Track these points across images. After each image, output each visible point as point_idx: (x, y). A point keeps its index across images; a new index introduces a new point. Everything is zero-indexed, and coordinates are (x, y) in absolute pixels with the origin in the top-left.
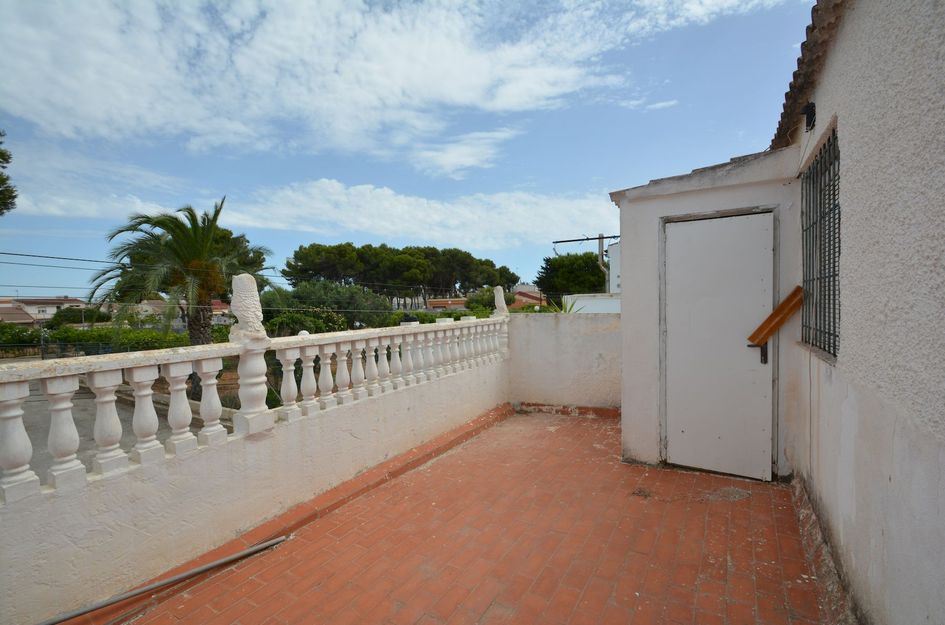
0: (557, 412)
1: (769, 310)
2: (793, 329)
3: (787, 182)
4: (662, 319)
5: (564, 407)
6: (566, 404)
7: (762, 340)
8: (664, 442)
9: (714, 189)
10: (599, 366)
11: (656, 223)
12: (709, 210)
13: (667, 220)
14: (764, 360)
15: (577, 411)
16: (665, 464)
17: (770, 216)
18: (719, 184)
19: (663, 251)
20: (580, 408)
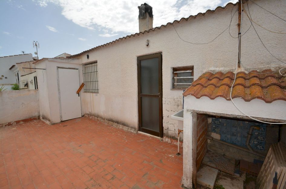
0: (6, 126)
1: (79, 87)
2: (82, 90)
3: (80, 65)
4: (59, 89)
5: (9, 123)
6: (9, 122)
7: (78, 93)
8: (61, 117)
9: (68, 63)
10: (22, 107)
11: (56, 68)
12: (67, 67)
13: (58, 67)
14: (79, 96)
15: (15, 123)
16: (62, 121)
17: (78, 70)
18: (69, 62)
19: (58, 74)
20: (16, 122)
